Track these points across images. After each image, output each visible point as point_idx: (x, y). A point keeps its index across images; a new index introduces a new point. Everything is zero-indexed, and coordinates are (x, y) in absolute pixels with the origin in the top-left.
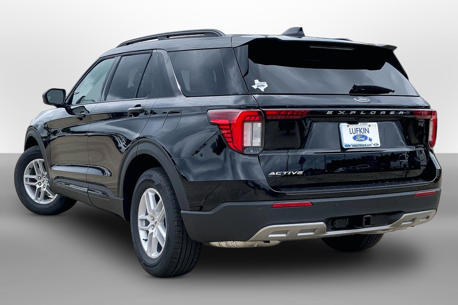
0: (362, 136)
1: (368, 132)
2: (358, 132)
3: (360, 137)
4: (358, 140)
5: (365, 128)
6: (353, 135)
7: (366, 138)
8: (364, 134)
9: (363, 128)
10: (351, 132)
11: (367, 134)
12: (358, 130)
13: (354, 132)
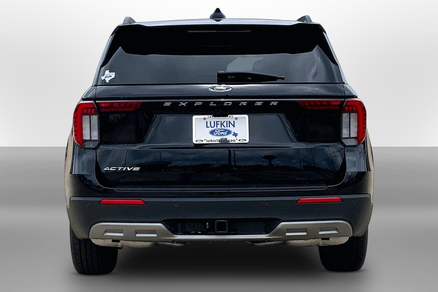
0: (223, 130)
1: (234, 126)
2: (219, 126)
3: (221, 131)
4: (217, 135)
5: (229, 121)
6: (211, 129)
7: (229, 132)
8: (228, 128)
9: (227, 122)
10: (209, 125)
11: (231, 128)
12: (218, 123)
13: (212, 125)
